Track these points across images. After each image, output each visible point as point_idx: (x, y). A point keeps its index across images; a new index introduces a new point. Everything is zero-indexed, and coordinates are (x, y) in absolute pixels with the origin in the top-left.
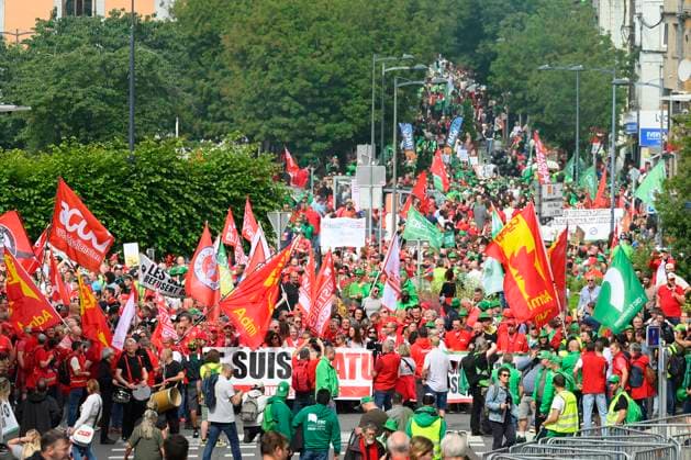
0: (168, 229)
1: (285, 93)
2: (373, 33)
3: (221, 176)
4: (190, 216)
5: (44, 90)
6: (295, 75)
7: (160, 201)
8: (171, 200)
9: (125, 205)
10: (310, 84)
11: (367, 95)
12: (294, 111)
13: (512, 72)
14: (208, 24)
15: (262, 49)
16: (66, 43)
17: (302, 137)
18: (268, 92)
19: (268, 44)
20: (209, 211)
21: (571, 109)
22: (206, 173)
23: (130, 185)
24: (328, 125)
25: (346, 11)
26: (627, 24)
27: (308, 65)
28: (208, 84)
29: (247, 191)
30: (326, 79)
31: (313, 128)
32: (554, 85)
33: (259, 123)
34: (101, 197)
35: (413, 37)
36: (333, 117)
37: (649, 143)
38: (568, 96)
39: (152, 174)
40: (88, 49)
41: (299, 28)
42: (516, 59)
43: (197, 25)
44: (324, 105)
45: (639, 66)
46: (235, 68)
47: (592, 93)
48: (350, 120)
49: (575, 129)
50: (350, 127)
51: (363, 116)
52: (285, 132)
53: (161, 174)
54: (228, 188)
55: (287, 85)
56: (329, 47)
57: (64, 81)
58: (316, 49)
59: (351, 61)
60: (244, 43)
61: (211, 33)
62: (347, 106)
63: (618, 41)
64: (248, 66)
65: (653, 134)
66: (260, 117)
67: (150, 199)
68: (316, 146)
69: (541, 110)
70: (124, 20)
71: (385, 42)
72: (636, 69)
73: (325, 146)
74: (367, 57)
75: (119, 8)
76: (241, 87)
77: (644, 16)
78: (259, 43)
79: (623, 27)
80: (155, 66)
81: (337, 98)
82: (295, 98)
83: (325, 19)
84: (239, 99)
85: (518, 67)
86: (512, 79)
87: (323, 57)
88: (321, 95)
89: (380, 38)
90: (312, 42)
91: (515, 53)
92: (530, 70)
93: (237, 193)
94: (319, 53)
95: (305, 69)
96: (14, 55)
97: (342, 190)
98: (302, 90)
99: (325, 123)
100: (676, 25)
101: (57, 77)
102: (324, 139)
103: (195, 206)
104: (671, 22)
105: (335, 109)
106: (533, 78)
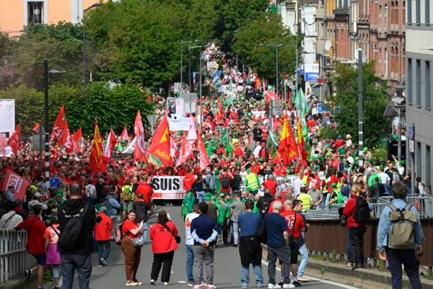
0: (102, 124)
1: (140, 59)
2: (181, 30)
3: (125, 99)
4: (112, 118)
5: (30, 60)
6: (144, 50)
7: (98, 111)
8: (103, 111)
9: (82, 113)
10: (152, 55)
11: (178, 59)
12: (144, 67)
13: (244, 47)
14: (100, 27)
15: (129, 39)
16: (40, 37)
17: (148, 79)
18: (132, 58)
19: (131, 36)
20: (121, 115)
21: (274, 64)
22: (118, 98)
23: (84, 104)
24: (160, 73)
25: (168, 20)
26: (297, 23)
27: (150, 45)
28: (101, 55)
29: (137, 106)
30: (159, 52)
31: (153, 75)
32: (266, 53)
33: (128, 73)
34: (72, 110)
35: (199, 31)
36: (162, 70)
37: (309, 79)
38: (272, 58)
39: (94, 99)
40: (50, 40)
41: (146, 28)
42: (246, 41)
43: (95, 28)
44: (159, 64)
45: (304, 43)
46: (115, 48)
47: (283, 56)
48: (170, 71)
49: (276, 74)
50: (170, 74)
51: (176, 69)
52: (140, 77)
53: (98, 98)
54: (129, 104)
55: (140, 55)
56: (160, 37)
57: (40, 55)
58: (154, 38)
59: (170, 43)
60: (120, 36)
61: (102, 31)
62: (169, 64)
63: (294, 32)
64: (122, 47)
65: (312, 75)
66: (129, 70)
67: (94, 110)
68: (155, 83)
69: (259, 65)
70: (65, 26)
71: (185, 34)
72: (302, 45)
73: (159, 83)
74: (178, 41)
75: (62, 21)
76: (119, 56)
77: (306, 20)
78: (127, 35)
79: (294, 24)
80: (82, 48)
81: (164, 60)
82: (144, 61)
83: (158, 24)
84: (118, 62)
85: (247, 44)
86: (244, 50)
87: (158, 41)
88: (156, 60)
89: (184, 32)
90: (152, 35)
91: (246, 38)
92: (253, 46)
93: (133, 107)
94: (155, 39)
95: (149, 47)
96: (13, 43)
97: (171, 104)
98: (147, 57)
99: (159, 72)
100: (322, 24)
101: (36, 54)
102: (158, 80)
103: (114, 113)
104: (320, 23)
105: (163, 66)
106: (255, 50)
